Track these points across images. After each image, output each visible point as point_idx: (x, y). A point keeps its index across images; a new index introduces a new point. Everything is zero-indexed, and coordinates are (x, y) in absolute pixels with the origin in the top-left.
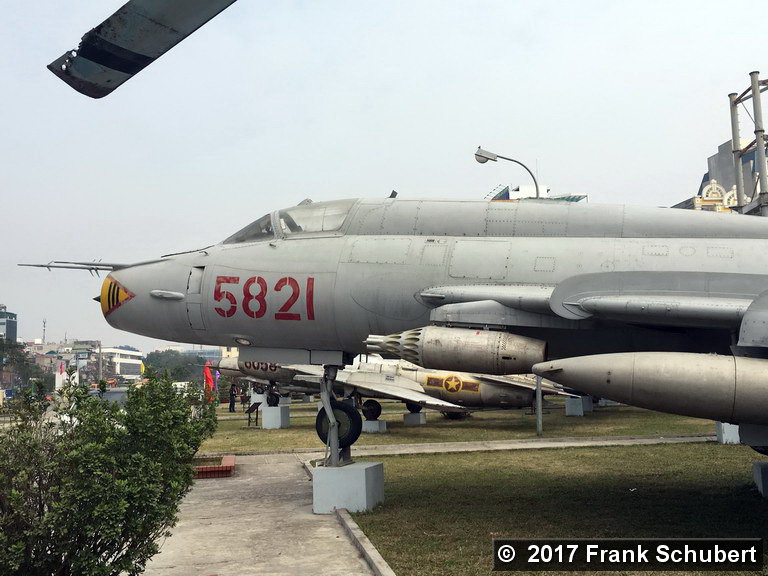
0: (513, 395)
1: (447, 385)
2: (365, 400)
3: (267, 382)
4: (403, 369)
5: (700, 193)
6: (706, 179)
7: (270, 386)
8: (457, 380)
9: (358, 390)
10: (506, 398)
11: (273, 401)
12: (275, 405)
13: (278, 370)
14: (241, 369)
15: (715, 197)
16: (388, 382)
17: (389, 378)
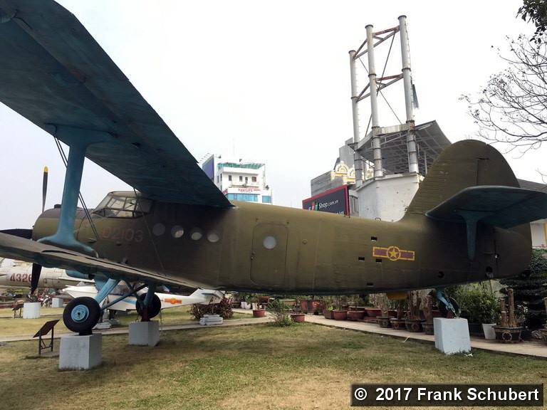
5: (334, 169)
6: (338, 161)
15: (342, 171)
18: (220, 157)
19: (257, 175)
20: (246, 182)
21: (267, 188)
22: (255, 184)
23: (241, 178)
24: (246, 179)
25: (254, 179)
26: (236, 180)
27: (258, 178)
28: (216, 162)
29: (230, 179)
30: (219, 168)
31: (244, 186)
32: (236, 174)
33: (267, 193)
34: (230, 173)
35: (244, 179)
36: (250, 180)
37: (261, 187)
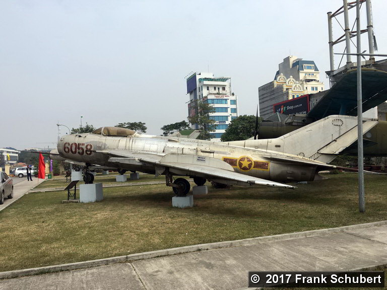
0: (298, 171)
1: (241, 165)
2: (175, 177)
3: (84, 164)
4: (203, 152)
5: (275, 79)
6: (278, 73)
7: (86, 168)
8: (249, 160)
9: (171, 170)
10: (292, 174)
11: (88, 179)
12: (91, 182)
13: (93, 154)
14: (61, 154)
15: (282, 81)
16: (199, 163)
17: (200, 159)
18: (200, 74)
19: (225, 86)
20: (219, 91)
21: (233, 94)
22: (224, 92)
23: (215, 89)
24: (219, 89)
25: (224, 89)
26: (212, 90)
27: (227, 88)
28: (198, 77)
29: (208, 89)
30: (200, 82)
31: (218, 94)
32: (212, 85)
33: (233, 98)
34: (208, 85)
35: (217, 89)
36: (221, 89)
37: (228, 94)
